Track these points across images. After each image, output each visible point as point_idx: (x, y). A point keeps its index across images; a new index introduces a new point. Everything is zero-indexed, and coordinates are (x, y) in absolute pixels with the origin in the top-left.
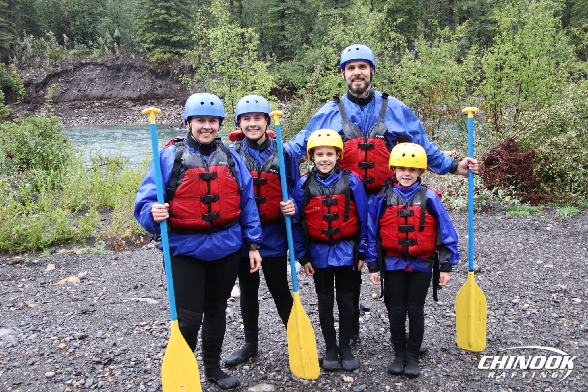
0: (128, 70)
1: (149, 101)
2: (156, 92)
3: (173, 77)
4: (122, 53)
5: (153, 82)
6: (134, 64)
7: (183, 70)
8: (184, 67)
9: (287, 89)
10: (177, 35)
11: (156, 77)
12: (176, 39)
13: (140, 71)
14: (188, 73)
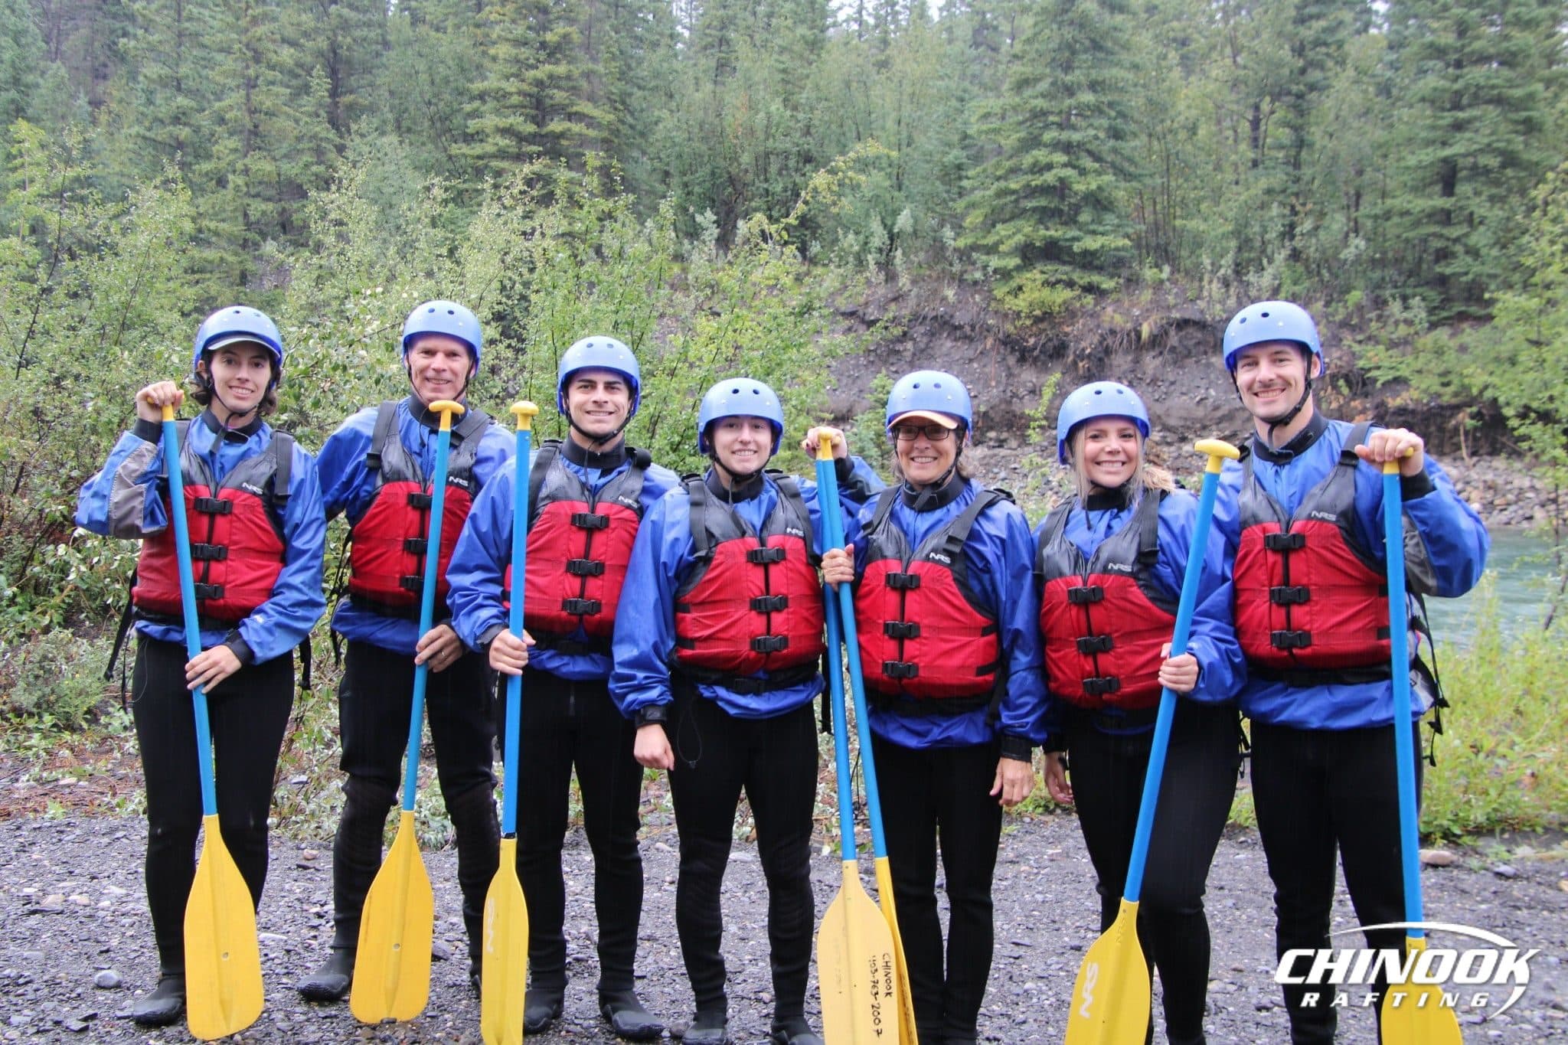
0: (932, 334)
1: (992, 434)
2: (1016, 407)
3: (1075, 363)
4: (914, 282)
5: (1010, 375)
6: (952, 316)
7: (1110, 341)
8: (1113, 332)
9: (1472, 417)
10: (1094, 233)
11: (1022, 360)
12: (1091, 243)
13: (969, 339)
14: (1127, 352)
